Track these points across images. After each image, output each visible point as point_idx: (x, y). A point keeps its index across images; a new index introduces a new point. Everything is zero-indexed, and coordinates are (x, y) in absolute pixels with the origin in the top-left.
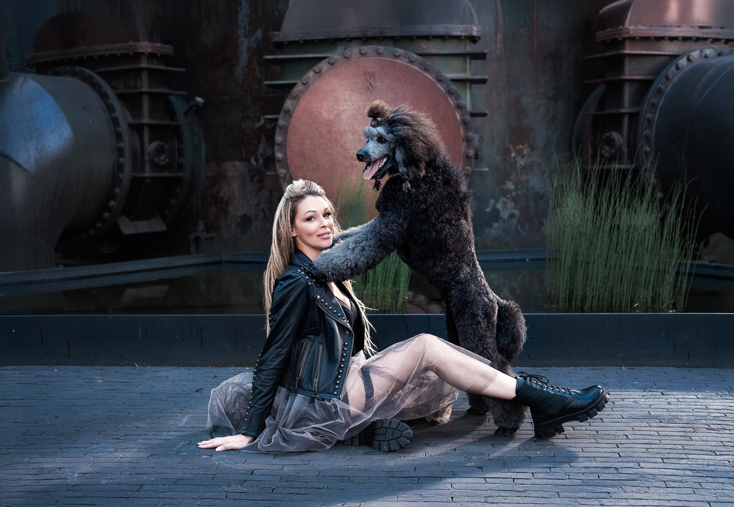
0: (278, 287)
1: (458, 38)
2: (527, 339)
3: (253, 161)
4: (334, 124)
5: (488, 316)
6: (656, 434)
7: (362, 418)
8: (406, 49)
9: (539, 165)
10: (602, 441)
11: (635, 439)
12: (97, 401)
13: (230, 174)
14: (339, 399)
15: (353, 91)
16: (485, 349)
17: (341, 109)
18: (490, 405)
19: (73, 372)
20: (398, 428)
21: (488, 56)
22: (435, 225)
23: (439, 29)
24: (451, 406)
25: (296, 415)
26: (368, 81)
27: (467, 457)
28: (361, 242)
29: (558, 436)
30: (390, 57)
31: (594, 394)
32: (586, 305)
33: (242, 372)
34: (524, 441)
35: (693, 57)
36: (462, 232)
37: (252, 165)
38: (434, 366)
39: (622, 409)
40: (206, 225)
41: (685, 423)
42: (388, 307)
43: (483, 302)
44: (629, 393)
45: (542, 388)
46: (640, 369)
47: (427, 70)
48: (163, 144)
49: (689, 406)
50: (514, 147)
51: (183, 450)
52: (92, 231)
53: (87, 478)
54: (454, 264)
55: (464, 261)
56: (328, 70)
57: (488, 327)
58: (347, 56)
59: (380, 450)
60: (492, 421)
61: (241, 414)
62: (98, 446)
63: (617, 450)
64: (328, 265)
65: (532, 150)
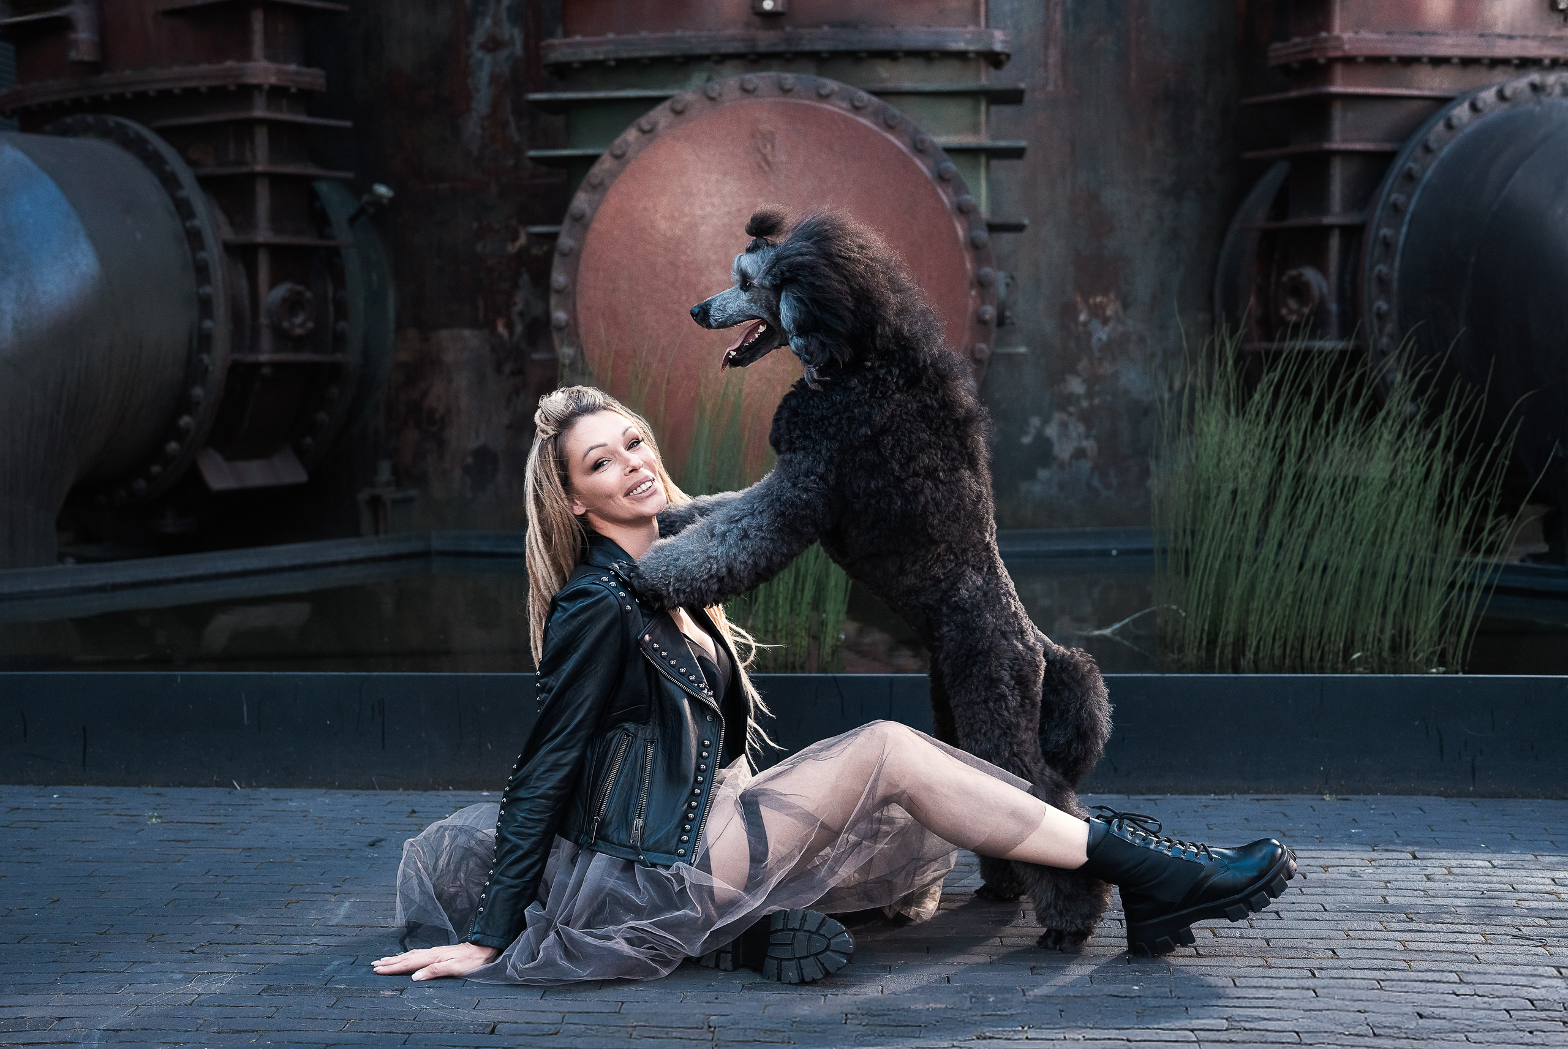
0: (557, 615)
1: (961, 56)
2: (1113, 731)
3: (501, 329)
4: (683, 247)
5: (1023, 682)
6: (1399, 947)
7: (741, 906)
8: (843, 81)
9: (1142, 339)
10: (1278, 962)
11: (1351, 959)
12: (147, 865)
13: (449, 357)
14: (691, 864)
15: (725, 174)
16: (1015, 755)
17: (699, 213)
18: (1027, 879)
19: (94, 801)
20: (822, 932)
21: (1027, 98)
22: (899, 481)
23: (919, 36)
24: (941, 882)
25: (593, 897)
26: (759, 151)
27: (975, 997)
28: (740, 520)
29: (1180, 950)
30: (809, 98)
31: (1263, 858)
32: (1244, 655)
33: (474, 802)
34: (1103, 960)
35: (1485, 102)
36: (961, 498)
37: (500, 337)
38: (903, 792)
39: (1323, 889)
40: (395, 471)
41: (1465, 924)
42: (800, 657)
43: (1013, 651)
44: (1341, 854)
45: (1146, 844)
46: (1364, 801)
47: (890, 128)
48: (300, 288)
49: (1472, 884)
50: (1086, 301)
51: (338, 978)
52: (141, 484)
53: (121, 1042)
54: (944, 567)
55: (967, 562)
56: (670, 126)
57: (1022, 706)
58: (713, 95)
59: (779, 979)
60: (1032, 916)
61: (469, 897)
62: (149, 967)
63: (1310, 983)
64: (667, 570)
65: (1125, 306)
